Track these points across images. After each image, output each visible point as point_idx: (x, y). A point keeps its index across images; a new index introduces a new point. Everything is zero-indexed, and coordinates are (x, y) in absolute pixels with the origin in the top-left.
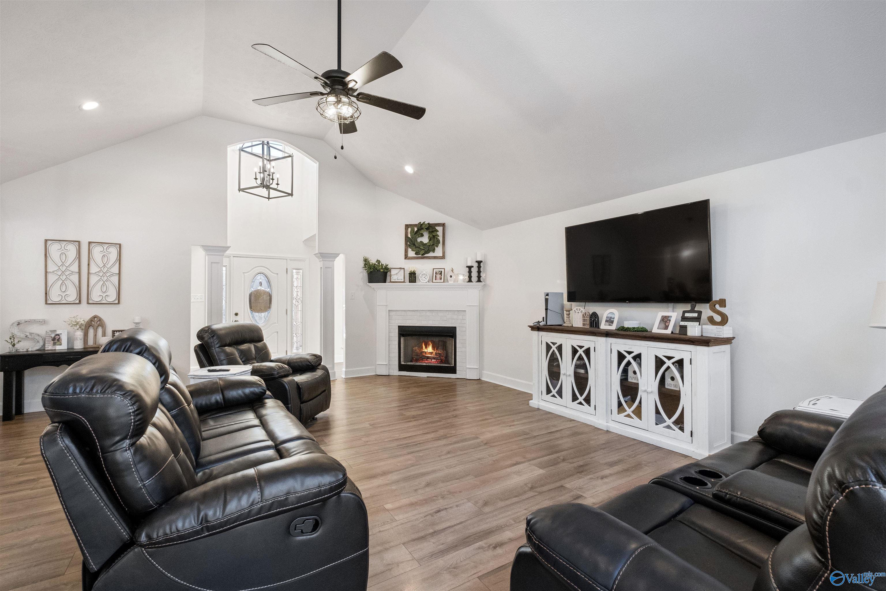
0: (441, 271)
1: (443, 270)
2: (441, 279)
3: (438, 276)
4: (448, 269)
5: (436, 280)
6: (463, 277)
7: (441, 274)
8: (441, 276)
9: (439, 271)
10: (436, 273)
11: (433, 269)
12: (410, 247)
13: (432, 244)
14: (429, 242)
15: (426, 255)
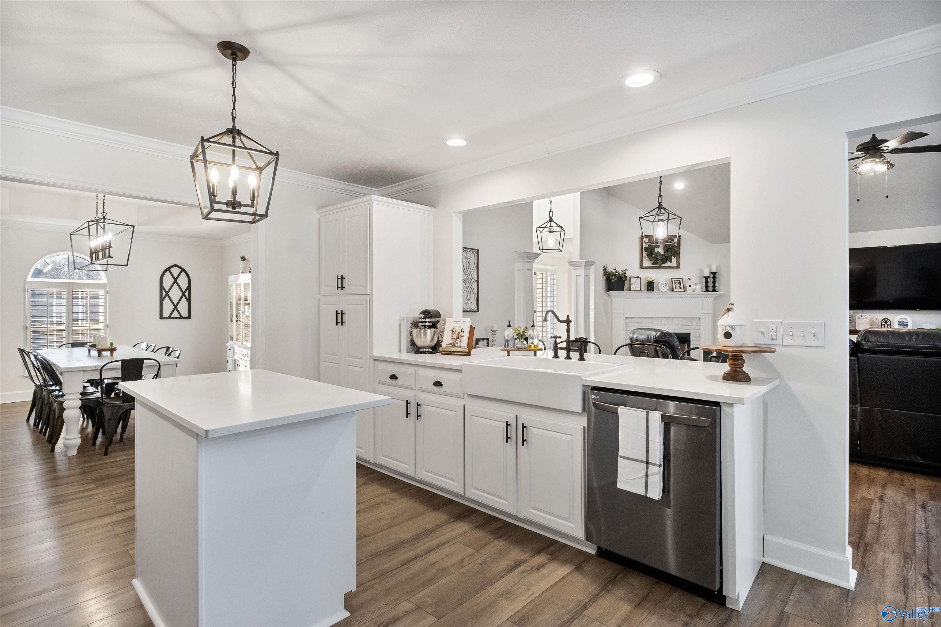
0: (680, 281)
2: (681, 288)
3: (678, 285)
4: (685, 279)
7: (680, 283)
8: (680, 285)
9: (678, 281)
10: (675, 282)
12: (645, 258)
13: (670, 255)
14: (666, 253)
15: (663, 265)
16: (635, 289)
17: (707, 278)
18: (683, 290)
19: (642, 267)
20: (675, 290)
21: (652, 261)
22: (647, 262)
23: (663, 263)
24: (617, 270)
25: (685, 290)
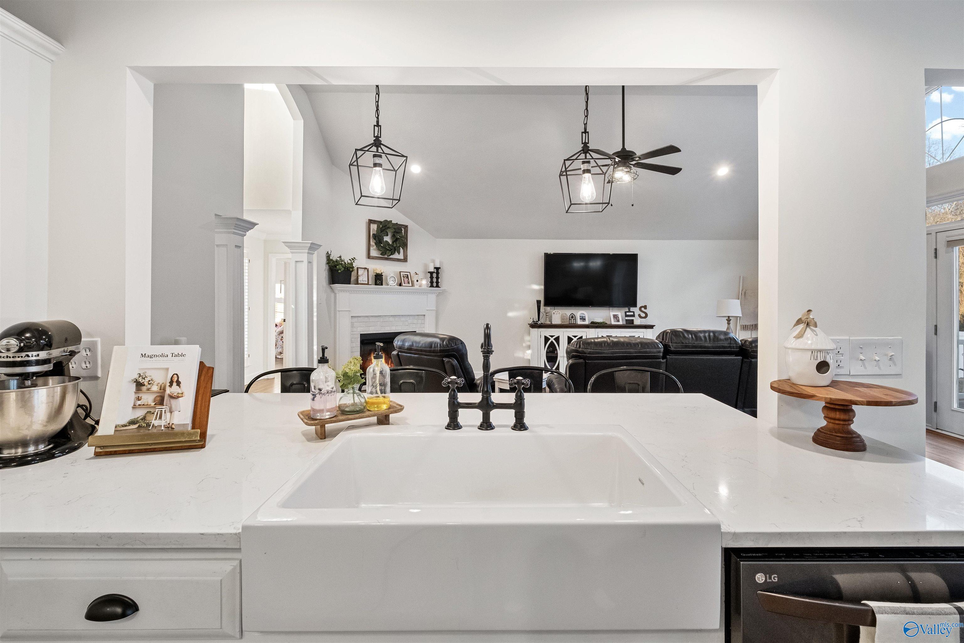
0: (408, 275)
1: (409, 274)
2: (409, 283)
3: (406, 280)
4: (413, 273)
5: (404, 284)
6: (425, 282)
7: (407, 277)
8: (408, 279)
9: (406, 275)
10: (403, 276)
11: (400, 272)
12: (373, 246)
13: (398, 245)
14: (394, 243)
15: (391, 257)
16: (362, 282)
17: (431, 273)
18: (410, 285)
19: (369, 257)
20: (403, 285)
21: (381, 251)
22: (374, 252)
23: (392, 254)
24: (342, 258)
25: (413, 285)
